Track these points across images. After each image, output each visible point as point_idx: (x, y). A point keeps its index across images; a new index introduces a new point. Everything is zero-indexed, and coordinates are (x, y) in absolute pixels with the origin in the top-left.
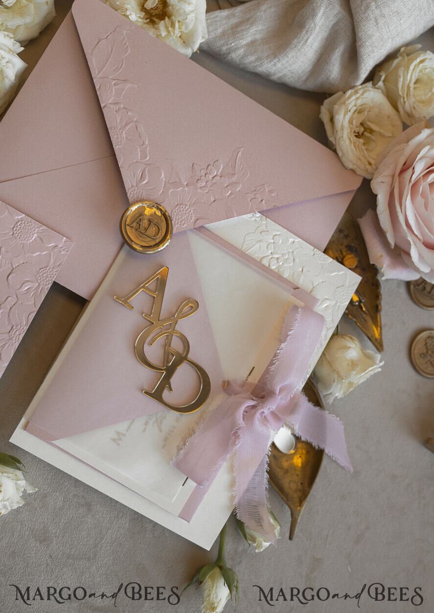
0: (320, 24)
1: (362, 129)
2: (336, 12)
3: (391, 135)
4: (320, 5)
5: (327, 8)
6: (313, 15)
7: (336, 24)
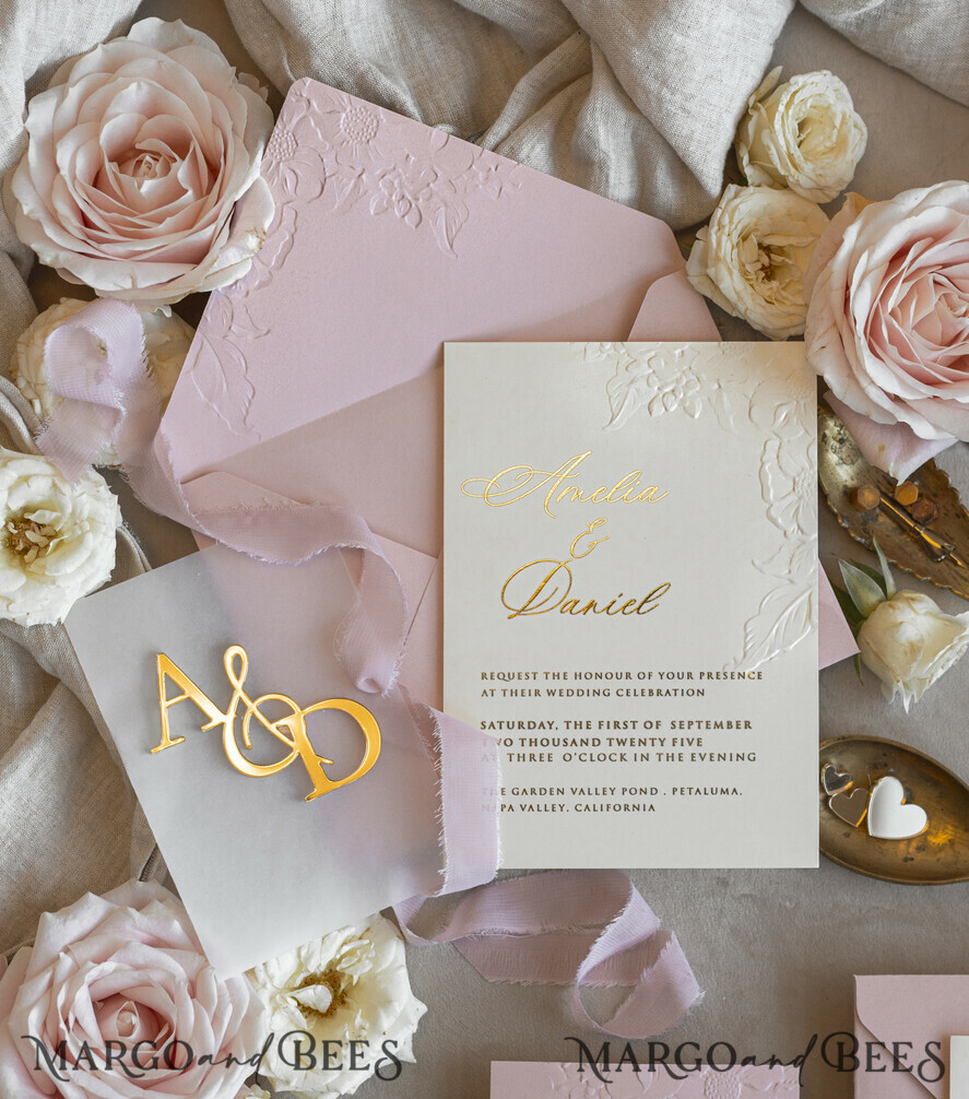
0: (612, 147)
1: (766, 260)
2: (623, 121)
3: (810, 239)
4: (595, 126)
5: (606, 123)
6: (594, 143)
7: (634, 136)
